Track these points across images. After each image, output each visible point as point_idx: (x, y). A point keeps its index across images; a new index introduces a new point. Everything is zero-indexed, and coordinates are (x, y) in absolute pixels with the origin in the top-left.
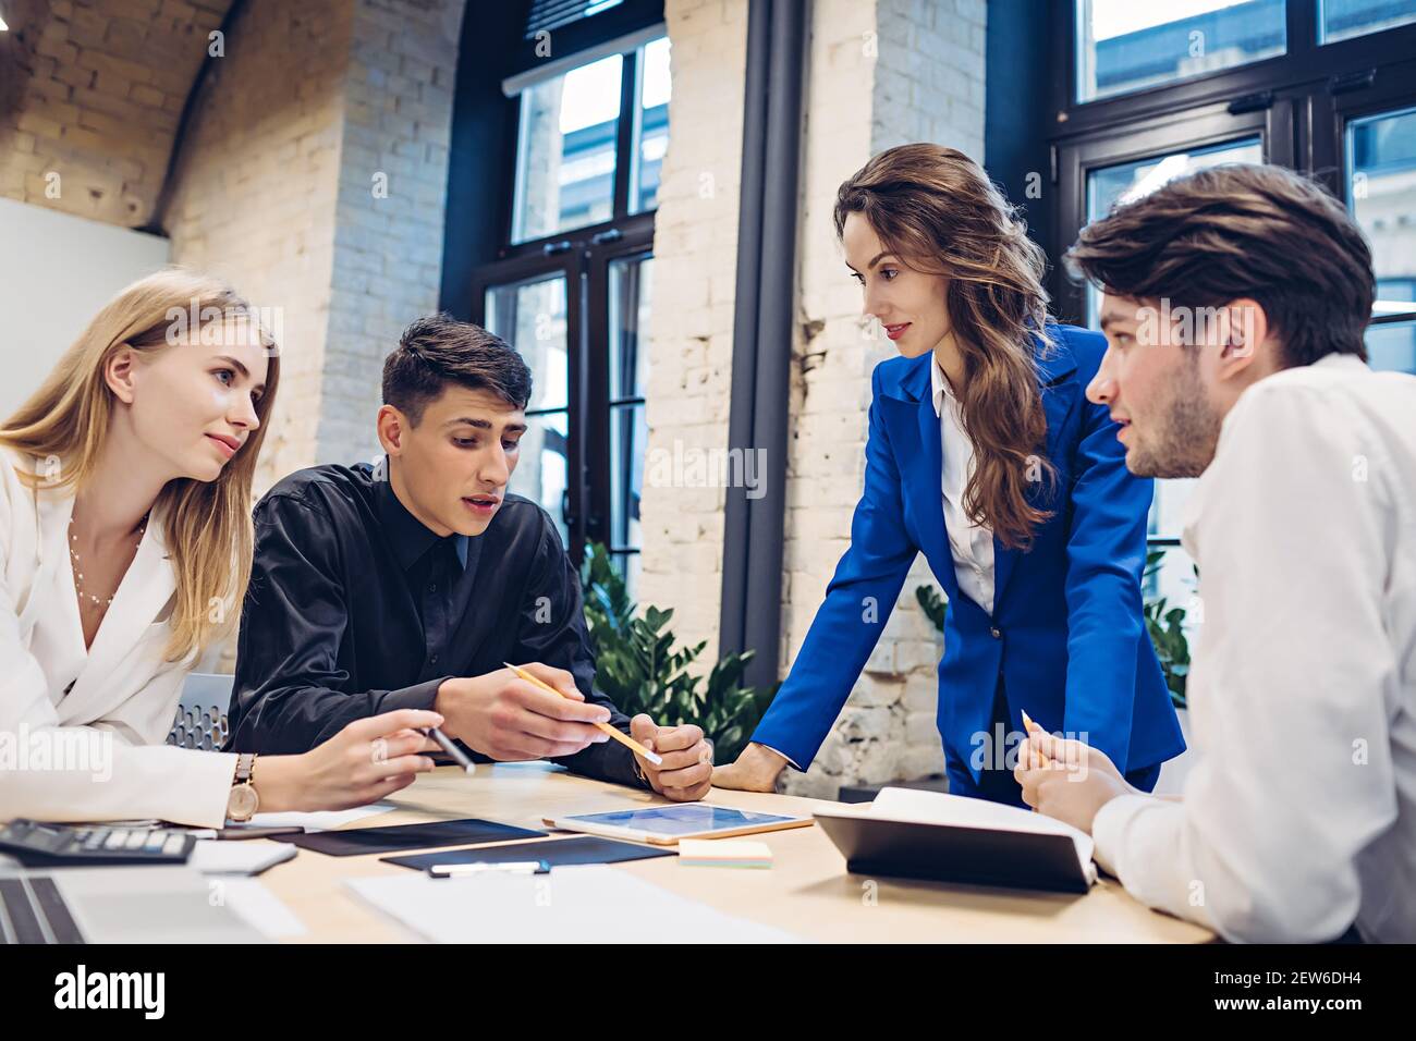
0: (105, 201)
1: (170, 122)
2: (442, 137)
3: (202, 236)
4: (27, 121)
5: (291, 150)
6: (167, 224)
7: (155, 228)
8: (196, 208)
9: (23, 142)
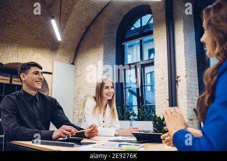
0: (67, 60)
1: (75, 49)
2: (115, 51)
3: (80, 65)
4: (59, 51)
5: (95, 53)
6: (75, 63)
7: (73, 64)
8: (79, 61)
9: (58, 54)
